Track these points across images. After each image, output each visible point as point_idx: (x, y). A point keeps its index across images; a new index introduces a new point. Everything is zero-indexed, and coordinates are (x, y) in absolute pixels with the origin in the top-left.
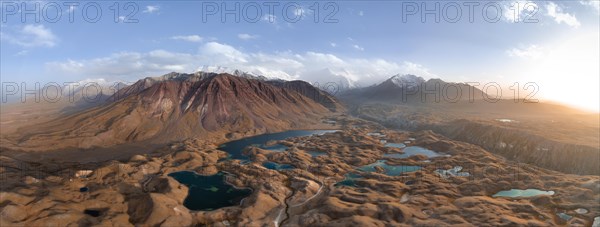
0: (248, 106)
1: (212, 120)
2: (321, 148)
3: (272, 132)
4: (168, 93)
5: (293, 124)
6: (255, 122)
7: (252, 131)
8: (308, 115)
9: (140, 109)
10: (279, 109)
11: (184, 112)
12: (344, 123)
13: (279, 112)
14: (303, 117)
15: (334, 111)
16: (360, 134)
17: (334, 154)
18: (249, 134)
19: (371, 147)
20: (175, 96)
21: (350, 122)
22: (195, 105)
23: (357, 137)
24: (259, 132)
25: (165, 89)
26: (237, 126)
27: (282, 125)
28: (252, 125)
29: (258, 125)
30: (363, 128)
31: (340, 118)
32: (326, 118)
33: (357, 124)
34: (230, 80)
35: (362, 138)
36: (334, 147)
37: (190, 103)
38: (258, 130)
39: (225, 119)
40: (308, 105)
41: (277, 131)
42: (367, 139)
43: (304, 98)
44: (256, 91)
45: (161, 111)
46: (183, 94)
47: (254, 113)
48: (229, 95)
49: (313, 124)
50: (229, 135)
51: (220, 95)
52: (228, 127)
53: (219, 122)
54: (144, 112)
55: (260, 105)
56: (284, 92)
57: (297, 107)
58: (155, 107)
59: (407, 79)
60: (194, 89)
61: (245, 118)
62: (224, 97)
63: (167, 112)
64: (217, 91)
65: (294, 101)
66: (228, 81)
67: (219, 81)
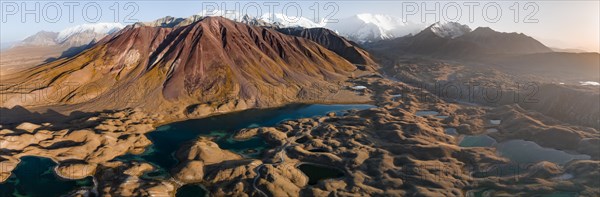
0: (238, 62)
2: (333, 156)
3: (264, 106)
4: (139, 42)
5: (302, 92)
6: (242, 89)
7: (232, 104)
8: (326, 77)
9: (98, 61)
10: (286, 67)
11: (148, 68)
12: (378, 89)
13: (285, 73)
14: (320, 80)
15: (363, 69)
16: (409, 116)
17: (360, 177)
18: (225, 109)
19: (437, 153)
20: (146, 46)
21: (387, 87)
22: (165, 59)
23: (404, 127)
24: (243, 106)
25: (137, 37)
26: (212, 94)
27: (284, 95)
29: (244, 94)
30: (408, 100)
31: (371, 81)
32: (351, 80)
33: (396, 92)
34: (221, 25)
35: (413, 129)
36: (362, 155)
37: (160, 57)
38: (241, 102)
39: (197, 82)
40: (326, 57)
42: (424, 133)
43: (325, 51)
44: (257, 40)
45: (122, 66)
46: (157, 44)
47: (244, 75)
48: (213, 47)
49: (332, 91)
50: (191, 109)
51: (200, 47)
52: (198, 92)
53: (187, 85)
54: (101, 66)
55: (256, 61)
56: (297, 42)
57: (312, 64)
58: (117, 60)
59: (450, 27)
60: (171, 37)
61: (228, 81)
62: (205, 49)
63: (129, 68)
64: (198, 41)
65: (310, 56)
66: (218, 27)
67: (205, 25)
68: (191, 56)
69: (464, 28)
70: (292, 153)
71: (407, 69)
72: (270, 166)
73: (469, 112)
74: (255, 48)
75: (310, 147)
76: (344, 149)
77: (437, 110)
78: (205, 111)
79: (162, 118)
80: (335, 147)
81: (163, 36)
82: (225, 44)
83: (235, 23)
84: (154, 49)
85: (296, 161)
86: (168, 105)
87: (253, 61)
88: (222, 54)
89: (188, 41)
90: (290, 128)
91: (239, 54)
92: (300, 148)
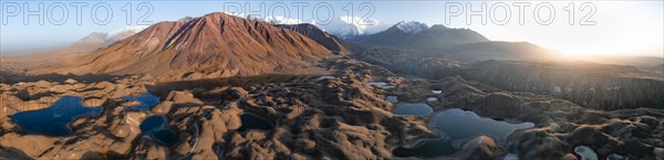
0: (230, 44)
1: (184, 57)
3: (244, 75)
4: (159, 32)
5: (279, 67)
6: (230, 62)
7: (219, 72)
8: (304, 58)
10: (270, 49)
11: (163, 49)
12: (342, 66)
13: (269, 53)
14: (298, 60)
15: (336, 54)
16: (356, 84)
18: (213, 76)
20: (165, 35)
21: (350, 65)
22: (177, 43)
23: (347, 91)
24: (227, 74)
25: (158, 29)
26: (206, 66)
27: (263, 68)
28: (224, 66)
29: (230, 66)
30: (364, 74)
31: (339, 61)
33: (356, 70)
34: (221, 18)
35: (354, 92)
37: (173, 41)
38: (227, 72)
39: (197, 57)
40: (306, 44)
41: (252, 73)
43: (305, 39)
44: (249, 29)
45: (145, 48)
46: (173, 33)
47: (234, 53)
48: (212, 33)
49: (304, 67)
50: (186, 75)
51: (203, 33)
52: (196, 65)
53: (189, 60)
54: (129, 49)
55: (246, 44)
56: (283, 32)
57: (293, 48)
58: (142, 45)
59: (412, 25)
60: (183, 28)
61: (220, 57)
62: (206, 34)
63: (150, 50)
64: (201, 29)
65: (293, 42)
66: (219, 19)
67: (208, 19)
68: (195, 40)
69: (423, 26)
70: (242, 105)
71: (373, 54)
72: (218, 110)
73: (414, 83)
74: (247, 34)
75: (260, 102)
76: (284, 106)
77: (387, 82)
78: (197, 76)
79: (163, 79)
80: (279, 103)
81: (177, 27)
82: (222, 30)
83: (234, 18)
84: (170, 37)
85: (241, 111)
86: (172, 72)
87: (243, 44)
88: (219, 38)
89: (194, 30)
90: (254, 88)
91: (232, 38)
92: (251, 102)
